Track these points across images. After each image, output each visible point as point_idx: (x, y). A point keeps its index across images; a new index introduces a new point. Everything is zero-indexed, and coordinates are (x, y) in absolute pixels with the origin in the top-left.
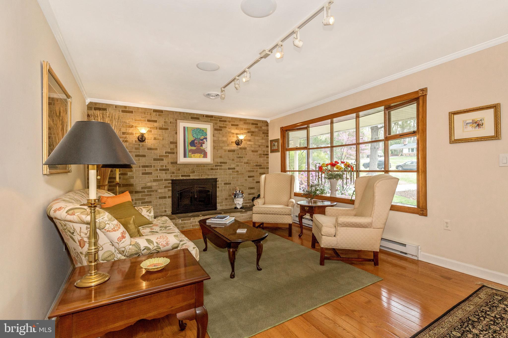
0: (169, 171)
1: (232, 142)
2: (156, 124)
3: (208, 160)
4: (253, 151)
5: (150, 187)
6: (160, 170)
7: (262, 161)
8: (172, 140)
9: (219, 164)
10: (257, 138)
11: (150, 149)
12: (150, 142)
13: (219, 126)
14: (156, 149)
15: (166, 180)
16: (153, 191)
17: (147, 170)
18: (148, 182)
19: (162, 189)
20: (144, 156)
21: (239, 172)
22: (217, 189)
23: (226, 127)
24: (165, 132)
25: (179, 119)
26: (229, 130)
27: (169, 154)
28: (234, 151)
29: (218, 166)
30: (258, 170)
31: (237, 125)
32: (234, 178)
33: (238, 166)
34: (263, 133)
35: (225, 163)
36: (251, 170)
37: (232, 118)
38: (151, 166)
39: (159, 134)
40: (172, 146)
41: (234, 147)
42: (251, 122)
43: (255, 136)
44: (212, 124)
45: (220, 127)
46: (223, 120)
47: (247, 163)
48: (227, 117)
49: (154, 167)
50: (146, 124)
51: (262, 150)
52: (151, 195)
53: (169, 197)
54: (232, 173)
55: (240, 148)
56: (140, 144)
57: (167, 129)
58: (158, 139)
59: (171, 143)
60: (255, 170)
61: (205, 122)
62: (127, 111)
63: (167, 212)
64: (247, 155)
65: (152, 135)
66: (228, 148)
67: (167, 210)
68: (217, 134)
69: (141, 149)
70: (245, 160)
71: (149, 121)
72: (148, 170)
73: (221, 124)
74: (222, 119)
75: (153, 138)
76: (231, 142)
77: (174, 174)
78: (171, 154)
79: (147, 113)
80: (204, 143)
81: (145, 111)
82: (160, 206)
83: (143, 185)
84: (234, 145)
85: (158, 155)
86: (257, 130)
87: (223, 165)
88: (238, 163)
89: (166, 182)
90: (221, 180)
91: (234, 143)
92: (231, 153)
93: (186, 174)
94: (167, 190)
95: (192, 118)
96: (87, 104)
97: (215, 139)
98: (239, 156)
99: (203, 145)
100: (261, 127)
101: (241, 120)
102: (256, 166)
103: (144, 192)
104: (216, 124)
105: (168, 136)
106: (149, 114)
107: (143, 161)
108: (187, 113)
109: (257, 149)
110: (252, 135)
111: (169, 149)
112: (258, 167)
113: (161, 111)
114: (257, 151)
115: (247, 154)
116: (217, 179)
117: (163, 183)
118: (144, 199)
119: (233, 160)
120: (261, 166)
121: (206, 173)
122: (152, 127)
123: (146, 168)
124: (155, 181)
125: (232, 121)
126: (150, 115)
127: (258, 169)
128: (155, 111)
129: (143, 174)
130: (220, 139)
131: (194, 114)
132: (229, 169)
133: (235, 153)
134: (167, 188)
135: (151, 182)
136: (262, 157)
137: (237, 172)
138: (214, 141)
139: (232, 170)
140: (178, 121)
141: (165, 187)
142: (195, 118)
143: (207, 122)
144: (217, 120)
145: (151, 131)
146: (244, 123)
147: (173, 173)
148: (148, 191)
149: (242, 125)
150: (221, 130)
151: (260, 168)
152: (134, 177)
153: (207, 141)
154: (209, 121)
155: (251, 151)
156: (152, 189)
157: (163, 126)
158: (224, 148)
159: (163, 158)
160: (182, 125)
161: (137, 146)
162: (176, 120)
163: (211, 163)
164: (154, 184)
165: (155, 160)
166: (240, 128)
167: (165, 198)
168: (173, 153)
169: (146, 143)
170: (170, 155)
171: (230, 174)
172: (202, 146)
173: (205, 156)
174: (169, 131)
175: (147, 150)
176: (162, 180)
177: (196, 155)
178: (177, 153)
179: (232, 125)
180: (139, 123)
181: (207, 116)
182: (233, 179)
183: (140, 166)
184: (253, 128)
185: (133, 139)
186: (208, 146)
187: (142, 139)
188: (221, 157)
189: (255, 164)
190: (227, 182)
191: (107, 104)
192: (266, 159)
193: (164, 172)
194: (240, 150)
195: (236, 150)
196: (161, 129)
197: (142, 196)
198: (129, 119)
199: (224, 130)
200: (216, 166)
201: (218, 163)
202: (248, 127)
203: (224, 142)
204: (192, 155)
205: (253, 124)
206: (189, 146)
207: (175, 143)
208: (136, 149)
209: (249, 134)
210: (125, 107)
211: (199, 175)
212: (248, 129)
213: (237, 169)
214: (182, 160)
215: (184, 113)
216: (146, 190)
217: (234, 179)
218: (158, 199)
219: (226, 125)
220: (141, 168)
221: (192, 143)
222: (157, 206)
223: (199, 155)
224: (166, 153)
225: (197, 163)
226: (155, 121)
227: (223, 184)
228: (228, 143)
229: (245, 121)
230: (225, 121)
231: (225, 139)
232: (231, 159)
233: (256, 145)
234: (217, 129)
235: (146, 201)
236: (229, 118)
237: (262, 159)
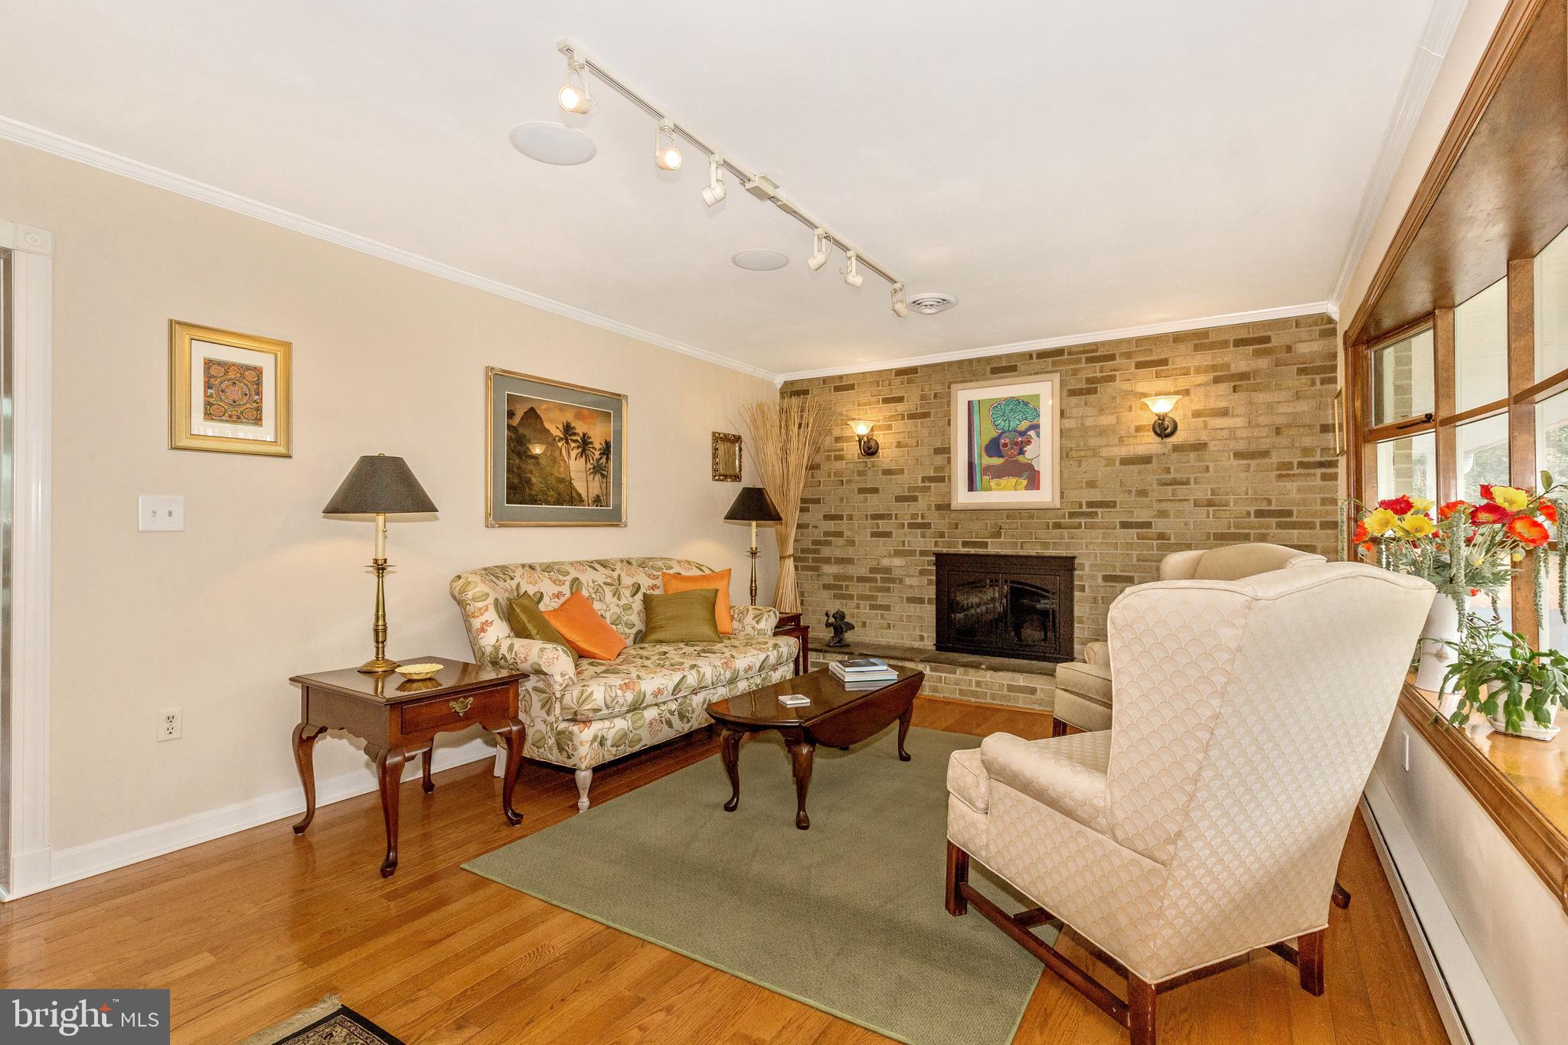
0: (930, 528)
1: (1138, 429)
2: (900, 407)
3: (1046, 495)
4: (1238, 455)
5: (887, 570)
6: (911, 526)
7: (1294, 495)
8: (938, 445)
9: (1084, 506)
10: (1261, 397)
11: (887, 472)
12: (888, 454)
13: (1087, 379)
14: (901, 471)
15: (923, 553)
16: (893, 580)
17: (880, 524)
18: (883, 557)
19: (912, 576)
20: (875, 490)
21: (1169, 539)
22: (1077, 594)
23: (1112, 379)
24: (922, 423)
25: (958, 382)
26: (1126, 386)
27: (931, 482)
28: (1147, 460)
29: (1080, 515)
30: (1268, 534)
31: (1164, 362)
32: (1147, 561)
33: (1163, 514)
34: (1302, 371)
35: (1113, 505)
36: (1232, 530)
37: (1140, 341)
38: (888, 516)
39: (909, 432)
40: (939, 460)
41: (1149, 443)
42: (1232, 337)
43: (1256, 389)
44: (1057, 377)
45: (1089, 381)
46: (1102, 354)
47: (1210, 503)
48: (1120, 342)
49: (896, 518)
50: (880, 409)
51: (1297, 445)
52: (888, 590)
53: (930, 601)
54: (1136, 540)
55: (1177, 448)
56: (866, 462)
57: (926, 415)
58: (907, 446)
59: (938, 451)
60: (1252, 532)
61: (1035, 374)
62: (844, 385)
63: (926, 642)
64: (1211, 469)
65: (893, 436)
66: (1123, 452)
67: (925, 635)
68: (1077, 406)
69: (870, 473)
70: (1202, 492)
71: (886, 401)
72: (883, 525)
73: (1094, 371)
74: (1097, 354)
75: (894, 444)
76: (1133, 428)
77: (944, 537)
78: (936, 482)
79: (882, 381)
80: (1029, 442)
81: (878, 378)
82: (909, 622)
83: (874, 564)
84: (1150, 437)
85: (906, 486)
86: (1263, 363)
87: (1100, 511)
88: (1165, 506)
89: (924, 558)
90: (1091, 566)
91: (1148, 430)
92: (1135, 468)
93: (976, 538)
94: (924, 580)
95: (996, 371)
96: (779, 386)
97: (1070, 423)
98: (1170, 476)
99: (1025, 449)
100: (1289, 349)
101: (1178, 338)
102: (1260, 514)
103: (875, 580)
104: (1075, 372)
105: (929, 433)
106: (887, 382)
107: (874, 504)
108: (979, 360)
109: (1265, 444)
110: (1234, 391)
111: (932, 470)
112: (1273, 521)
113: (913, 370)
114: (1265, 454)
115: (1208, 467)
116: (1077, 561)
117: (917, 560)
118: (875, 598)
119: (1143, 493)
120: (1289, 513)
121: (1036, 539)
122: (893, 416)
123: (880, 522)
124: (898, 553)
125: (1139, 351)
126: (890, 385)
127: (1268, 527)
128: (900, 372)
129: (874, 535)
130: (1089, 422)
131: (1000, 357)
132: (1125, 525)
133: (1154, 465)
134: (926, 575)
135: (890, 556)
136: (1294, 475)
137: (1161, 536)
138: (1064, 433)
139: (1138, 530)
140: (953, 386)
141: (922, 573)
142: (1003, 368)
143: (1042, 373)
144: (1078, 361)
145: (889, 427)
146: (1197, 348)
147: (942, 535)
148: (884, 580)
149: (1184, 358)
150: (1094, 391)
151: (1279, 526)
152: (854, 541)
153: (1038, 436)
154: (1050, 369)
155: (1232, 454)
156: (891, 574)
157: (917, 409)
158: (1105, 452)
159: (917, 494)
160: (963, 396)
161: (861, 468)
162: (949, 388)
163: (1051, 506)
164: (898, 562)
165: (899, 499)
166: (1173, 369)
167: (921, 601)
168: (942, 479)
169: (879, 457)
170: (933, 485)
171: (1129, 546)
172: (1022, 452)
173: (1034, 482)
174: (932, 419)
175: (881, 476)
176: (912, 553)
177: (1004, 481)
178: (949, 477)
179: (1140, 365)
180: (866, 409)
181: (1043, 355)
182: (1140, 563)
183: (867, 516)
184: (1240, 361)
185: (852, 450)
186: (1043, 452)
187: (870, 449)
188: (1091, 484)
189: (1252, 510)
190: (1114, 571)
191: (810, 380)
192: (1318, 482)
193: (919, 531)
194: (1175, 456)
195: (1158, 455)
196: (912, 416)
197: (871, 589)
198: (844, 403)
199: (1106, 391)
200: (1072, 515)
201: (1081, 506)
202: (1219, 361)
203: (1103, 432)
204: (993, 483)
205: (1239, 343)
206: (984, 454)
207: (945, 451)
208: (860, 473)
209: (1224, 388)
210: (841, 377)
211: (1016, 543)
212: (1214, 368)
213: (1160, 525)
214: (962, 497)
215: (970, 361)
216: (878, 576)
217: (1145, 563)
218: (905, 601)
219: (1114, 370)
220: (869, 521)
221: (994, 447)
222: (903, 621)
223: (1013, 480)
224: (924, 479)
225: (1010, 507)
226: (900, 399)
227: (1100, 580)
228: (1123, 433)
229: (1200, 340)
230: (1112, 357)
231: (1107, 420)
232: (1134, 490)
233: (1258, 425)
234: (1080, 391)
235: (879, 603)
236: (1129, 341)
237: (1292, 486)
